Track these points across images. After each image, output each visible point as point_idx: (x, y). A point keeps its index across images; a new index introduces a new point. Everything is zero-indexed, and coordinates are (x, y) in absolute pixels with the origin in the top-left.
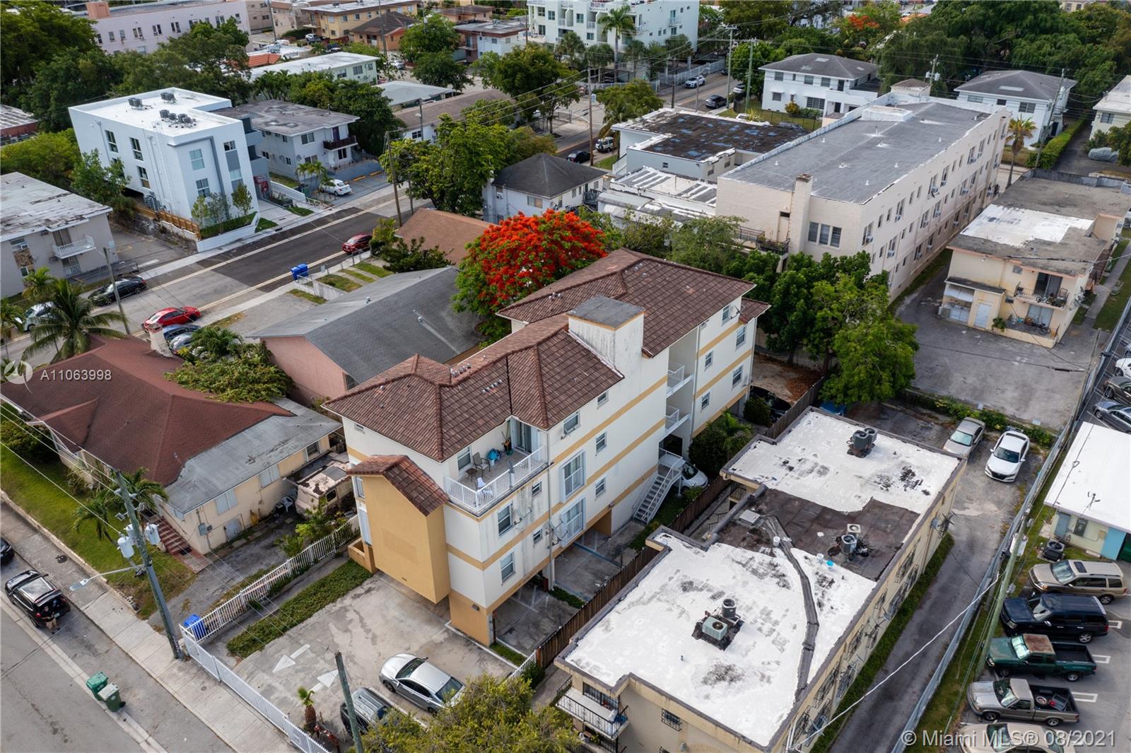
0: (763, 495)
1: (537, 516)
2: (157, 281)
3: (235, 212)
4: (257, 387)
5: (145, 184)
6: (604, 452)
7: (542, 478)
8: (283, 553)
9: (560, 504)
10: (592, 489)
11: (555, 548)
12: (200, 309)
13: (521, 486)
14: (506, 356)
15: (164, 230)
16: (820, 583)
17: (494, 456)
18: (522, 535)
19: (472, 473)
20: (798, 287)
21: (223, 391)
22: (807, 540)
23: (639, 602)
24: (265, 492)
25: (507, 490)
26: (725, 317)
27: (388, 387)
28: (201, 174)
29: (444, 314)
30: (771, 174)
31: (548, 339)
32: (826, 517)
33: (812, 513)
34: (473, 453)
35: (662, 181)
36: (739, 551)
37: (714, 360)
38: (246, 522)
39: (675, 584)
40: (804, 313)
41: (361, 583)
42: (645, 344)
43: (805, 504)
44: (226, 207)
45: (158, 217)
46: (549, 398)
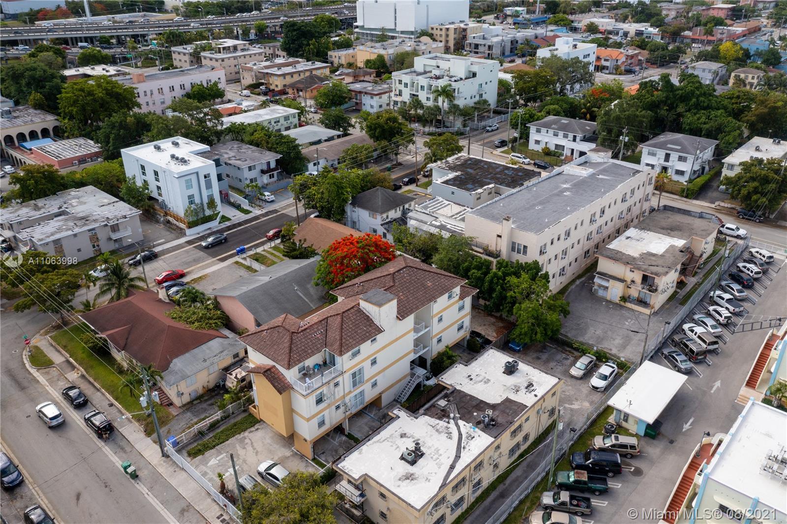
0: (453, 392)
1: (337, 397)
2: (164, 252)
3: (208, 212)
4: (211, 321)
5: (160, 195)
6: (375, 366)
7: (340, 379)
8: (217, 408)
9: (350, 392)
10: (369, 385)
11: (347, 413)
12: (185, 271)
13: (328, 383)
14: (327, 318)
15: (169, 222)
16: (467, 438)
17: (317, 367)
18: (329, 406)
19: (305, 375)
20: (498, 279)
21: (193, 323)
22: (467, 416)
23: (378, 441)
24: (210, 377)
25: (320, 384)
26: (450, 297)
27: (269, 331)
28: (190, 192)
29: (309, 286)
30: (496, 211)
31: (349, 310)
32: (481, 405)
33: (474, 403)
34: (306, 365)
35: (445, 206)
36: (433, 420)
37: (443, 319)
38: (201, 391)
39: (398, 434)
40: (501, 293)
41: (254, 425)
42: (398, 312)
43: (472, 397)
44: (204, 210)
45: (166, 214)
46: (344, 340)
